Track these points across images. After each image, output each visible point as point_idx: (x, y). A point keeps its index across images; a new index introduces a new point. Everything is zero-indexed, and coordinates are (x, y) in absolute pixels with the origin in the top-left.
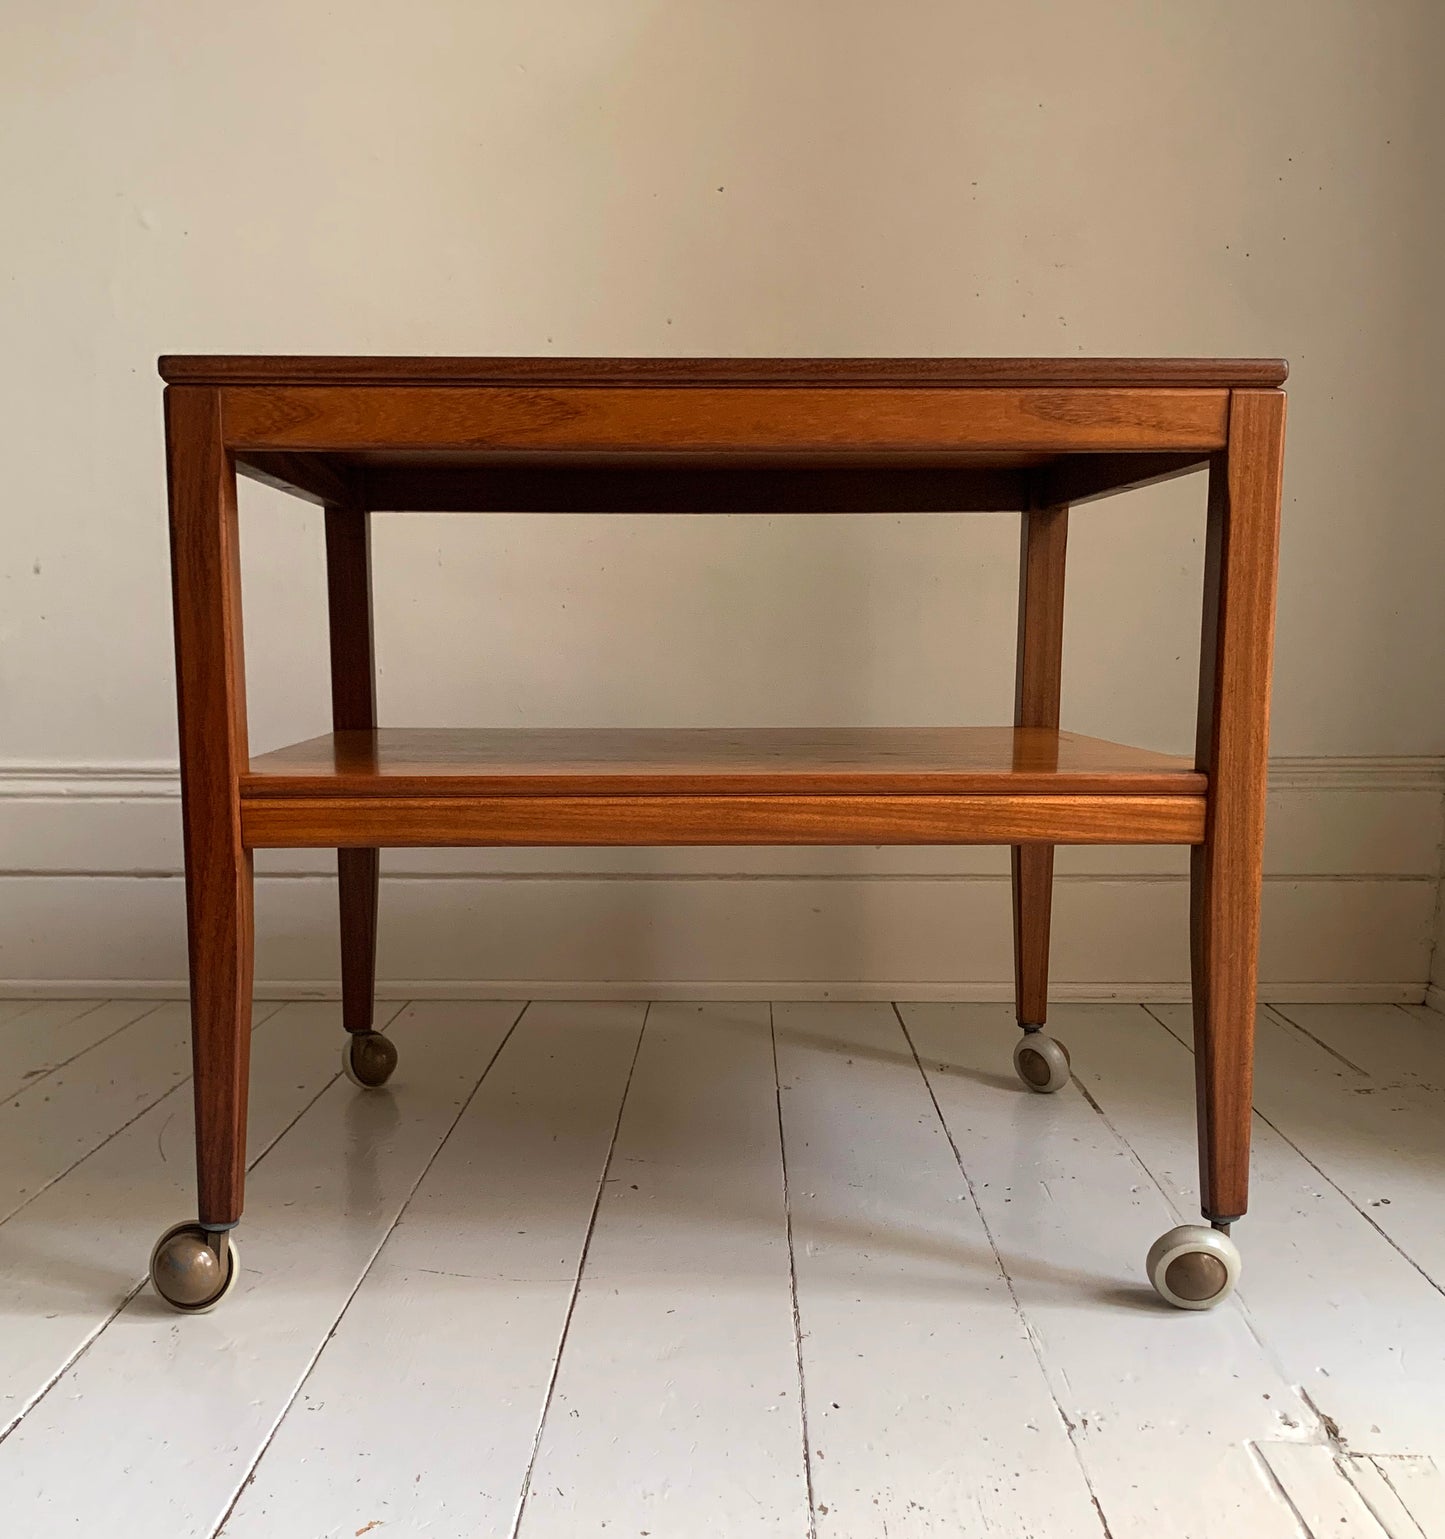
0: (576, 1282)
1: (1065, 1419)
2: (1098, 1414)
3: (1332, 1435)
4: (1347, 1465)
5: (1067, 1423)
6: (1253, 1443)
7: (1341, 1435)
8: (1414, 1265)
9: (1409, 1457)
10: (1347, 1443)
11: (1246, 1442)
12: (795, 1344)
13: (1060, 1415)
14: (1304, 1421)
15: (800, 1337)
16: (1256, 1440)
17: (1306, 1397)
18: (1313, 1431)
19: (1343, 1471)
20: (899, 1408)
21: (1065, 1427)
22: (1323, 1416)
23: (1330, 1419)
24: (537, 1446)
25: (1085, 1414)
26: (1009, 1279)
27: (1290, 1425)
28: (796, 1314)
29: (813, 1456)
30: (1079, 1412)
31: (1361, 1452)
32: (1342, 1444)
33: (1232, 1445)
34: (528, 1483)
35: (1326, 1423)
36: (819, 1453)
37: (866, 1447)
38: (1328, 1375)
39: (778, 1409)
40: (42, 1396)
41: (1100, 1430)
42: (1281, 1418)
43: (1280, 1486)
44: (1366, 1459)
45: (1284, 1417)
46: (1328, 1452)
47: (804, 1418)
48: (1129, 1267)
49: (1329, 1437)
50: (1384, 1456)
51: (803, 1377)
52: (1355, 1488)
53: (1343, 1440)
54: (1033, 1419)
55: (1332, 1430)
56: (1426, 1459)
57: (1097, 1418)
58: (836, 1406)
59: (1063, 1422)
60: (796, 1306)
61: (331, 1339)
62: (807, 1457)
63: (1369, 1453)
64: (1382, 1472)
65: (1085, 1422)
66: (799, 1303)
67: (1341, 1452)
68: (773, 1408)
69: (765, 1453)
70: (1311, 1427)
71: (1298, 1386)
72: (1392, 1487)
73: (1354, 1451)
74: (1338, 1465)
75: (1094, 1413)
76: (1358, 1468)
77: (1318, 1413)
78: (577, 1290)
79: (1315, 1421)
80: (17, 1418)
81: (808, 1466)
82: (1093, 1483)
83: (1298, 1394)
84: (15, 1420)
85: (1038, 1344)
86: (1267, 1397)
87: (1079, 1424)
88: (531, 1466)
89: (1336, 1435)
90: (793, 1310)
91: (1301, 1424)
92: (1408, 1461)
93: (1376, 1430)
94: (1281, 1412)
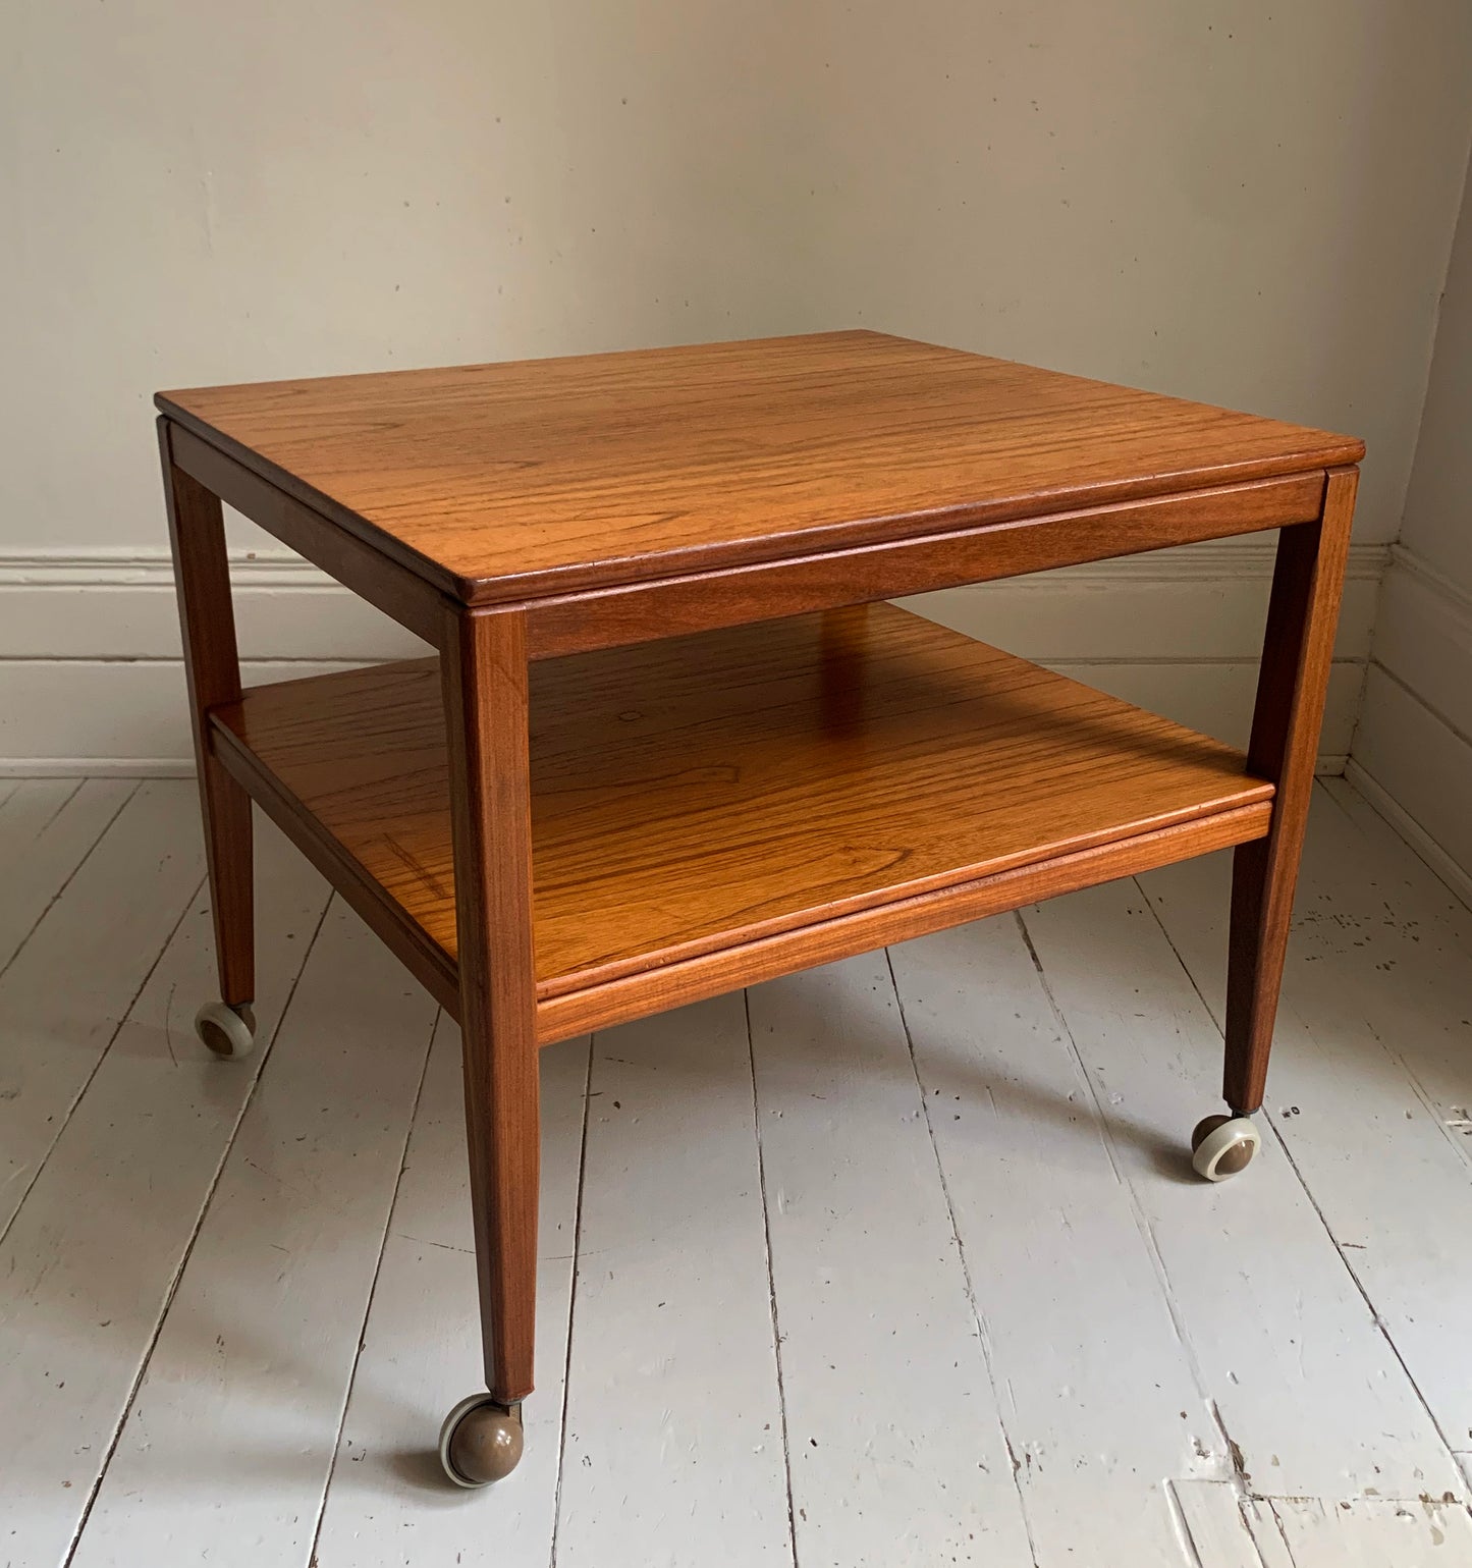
0: (573, 1259)
1: (1011, 1453)
2: (1040, 1445)
3: (1238, 1469)
4: (1250, 1512)
5: (1014, 1460)
6: (1170, 1481)
7: (1246, 1470)
8: (1317, 1209)
9: (1302, 1499)
10: (1251, 1481)
11: (1165, 1481)
12: (774, 1349)
13: (1007, 1447)
14: (1214, 1447)
15: (779, 1341)
16: (1173, 1477)
17: (1217, 1415)
18: (1222, 1462)
19: (1246, 1521)
20: (868, 1444)
21: (1011, 1465)
22: (1230, 1441)
23: (1237, 1447)
24: (558, 1509)
25: (1028, 1446)
26: (960, 1243)
27: (1203, 1455)
28: (773, 1303)
29: (797, 1516)
30: (1023, 1444)
31: (1262, 1494)
32: (1246, 1482)
33: (1153, 1487)
35: (1233, 1451)
36: (802, 1512)
37: (841, 1501)
38: (1237, 1383)
39: (763, 1448)
40: (115, 1444)
41: (1041, 1470)
42: (1195, 1444)
43: (1193, 1544)
44: (1266, 1502)
45: (1198, 1443)
46: (1233, 1491)
47: (787, 1461)
48: (1066, 1223)
49: (1236, 1471)
50: (1281, 1498)
51: (783, 1400)
52: (1256, 1544)
53: (1248, 1477)
54: (983, 1457)
55: (1239, 1463)
56: (1316, 1502)
57: (1038, 1451)
58: (813, 1442)
59: (1009, 1457)
60: (773, 1293)
61: (362, 1353)
62: (791, 1516)
63: (1269, 1494)
64: (1279, 1520)
65: (1028, 1457)
66: (776, 1290)
67: (1245, 1493)
68: (760, 1447)
69: (756, 1514)
70: (1220, 1456)
71: (1211, 1399)
72: (1287, 1544)
73: (1257, 1493)
74: (1242, 1510)
75: (1035, 1444)
76: (1258, 1517)
77: (1227, 1439)
78: (576, 1273)
79: (1225, 1448)
80: (97, 1479)
81: (792, 1530)
82: (1035, 1548)
83: (1210, 1410)
84: (95, 1483)
85: (989, 1348)
86: (1184, 1415)
87: (1023, 1462)
88: (554, 1539)
89: (1242, 1469)
90: (770, 1298)
91: (1212, 1454)
92: (1301, 1505)
93: (1276, 1462)
94: (1196, 1437)
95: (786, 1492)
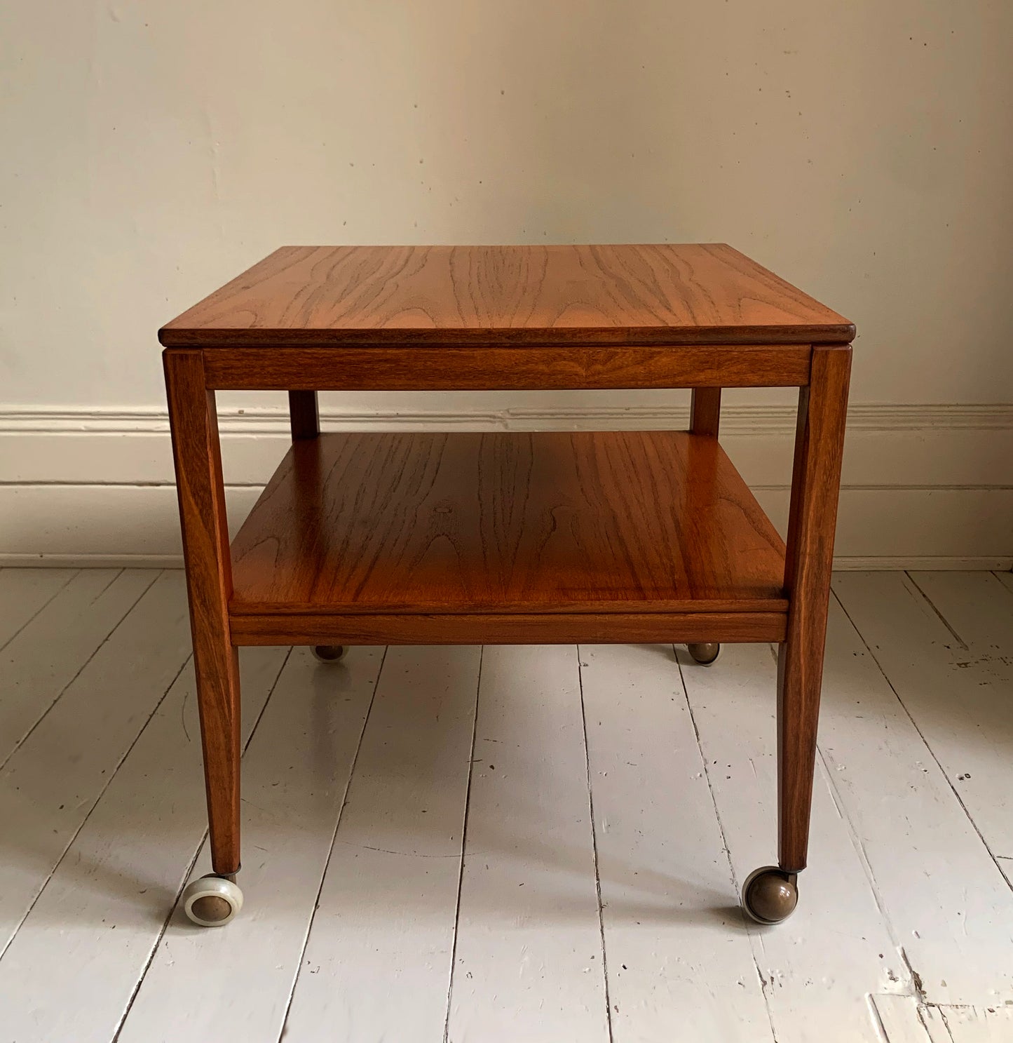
0: (461, 857)
1: (761, 976)
2: (780, 972)
3: (918, 988)
4: (925, 1013)
5: (763, 980)
6: (871, 995)
7: (923, 989)
8: (980, 835)
9: (961, 1006)
10: (926, 995)
11: (867, 995)
12: (598, 912)
13: (758, 972)
14: (902, 976)
15: (601, 907)
16: (873, 993)
17: (905, 957)
18: (907, 984)
19: (922, 1018)
20: (662, 969)
21: (760, 983)
22: (914, 972)
23: (918, 975)
24: (450, 1002)
25: (772, 972)
26: (729, 852)
27: (894, 979)
28: (598, 885)
29: (612, 1010)
30: (769, 971)
31: (934, 1003)
32: (923, 996)
33: (859, 998)
34: (447, 1034)
35: (915, 978)
36: (616, 1007)
37: (643, 1002)
38: (919, 937)
39: (590, 970)
41: (781, 986)
42: (889, 973)
43: (885, 1031)
44: (936, 1008)
45: (891, 973)
46: (914, 1001)
47: (606, 978)
49: (916, 989)
50: (947, 1005)
51: (604, 942)
52: (928, 1032)
53: (924, 993)
54: (742, 978)
55: (918, 984)
56: (971, 1008)
57: (779, 975)
58: (624, 967)
59: (759, 979)
60: (598, 879)
61: (317, 910)
62: (609, 1011)
63: (938, 1003)
64: (945, 1018)
65: (773, 978)
67: (922, 1002)
68: (587, 969)
69: (584, 1007)
70: (906, 981)
71: (901, 946)
72: (949, 1032)
73: (930, 1002)
74: (919, 1012)
75: (777, 971)
76: (931, 1016)
77: (911, 970)
78: (463, 866)
79: (909, 976)
81: (609, 1018)
82: (776, 1031)
83: (900, 953)
86: (882, 956)
87: (769, 981)
88: (447, 1020)
89: (920, 989)
90: (596, 882)
91: (900, 979)
92: (961, 1010)
93: (944, 984)
94: (889, 969)
95: (605, 996)
